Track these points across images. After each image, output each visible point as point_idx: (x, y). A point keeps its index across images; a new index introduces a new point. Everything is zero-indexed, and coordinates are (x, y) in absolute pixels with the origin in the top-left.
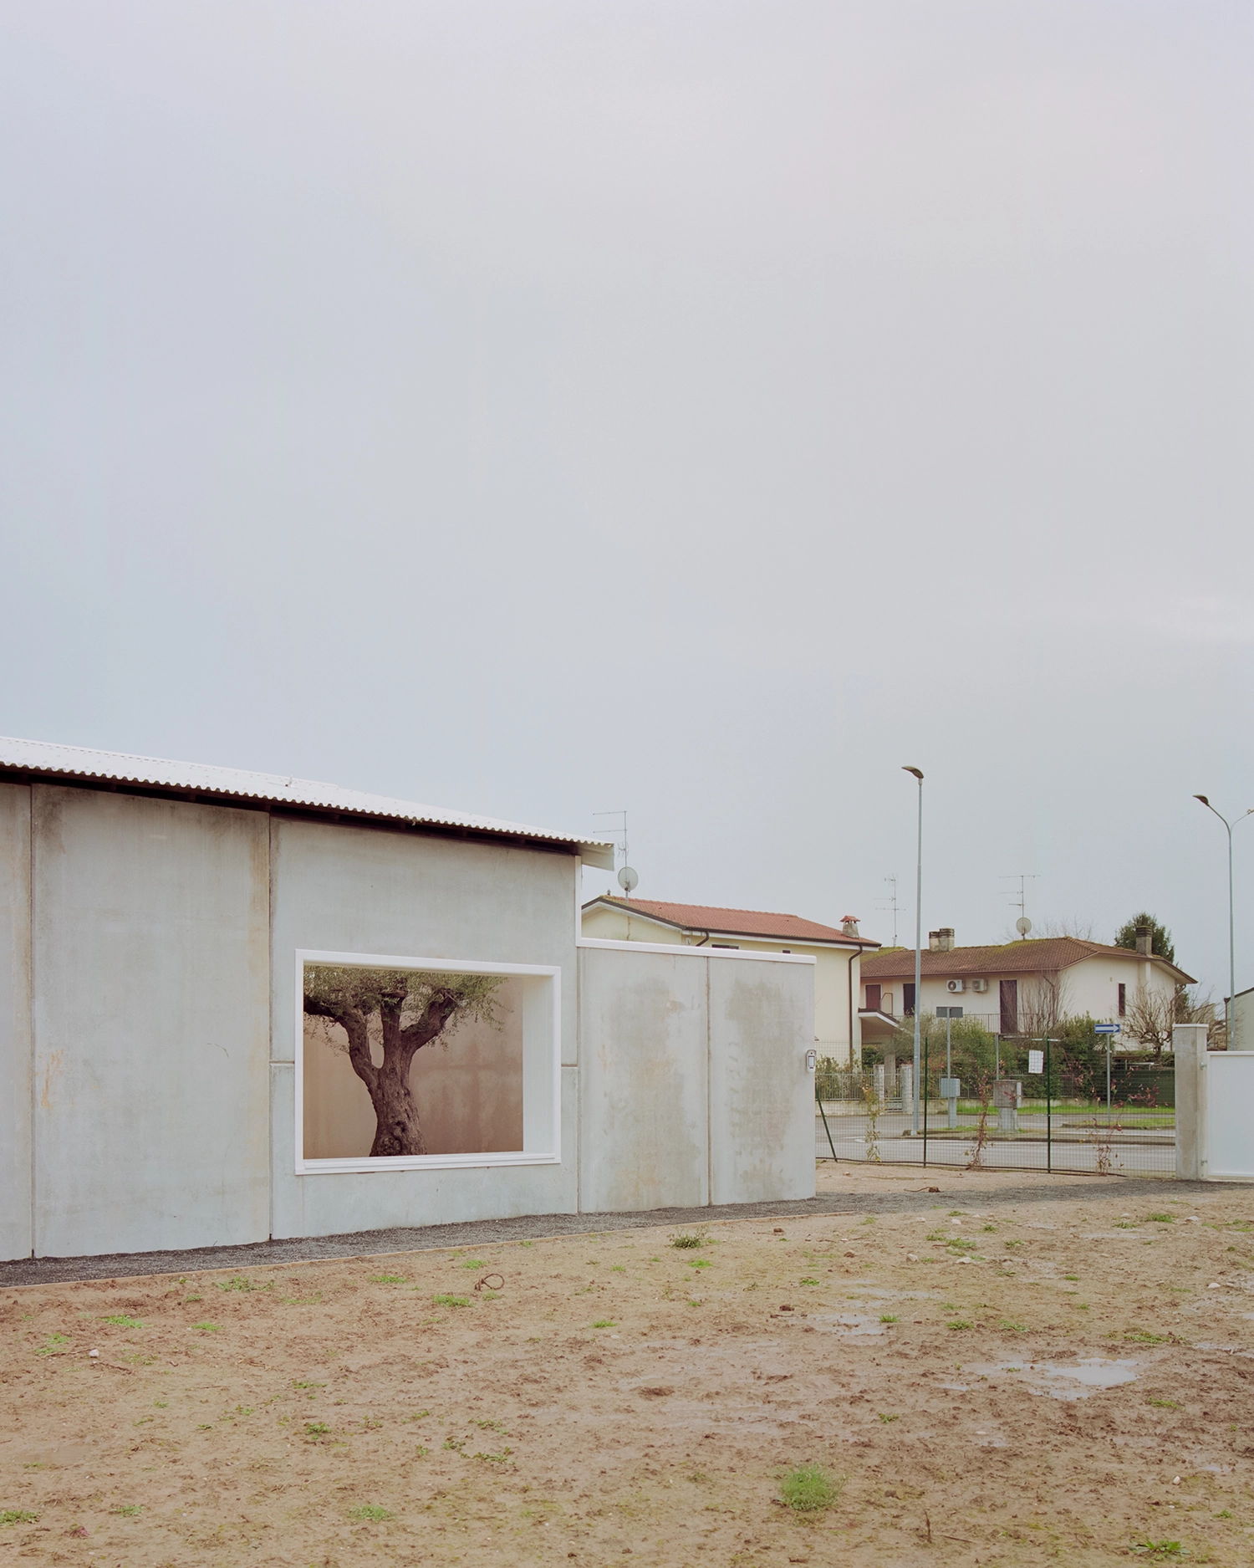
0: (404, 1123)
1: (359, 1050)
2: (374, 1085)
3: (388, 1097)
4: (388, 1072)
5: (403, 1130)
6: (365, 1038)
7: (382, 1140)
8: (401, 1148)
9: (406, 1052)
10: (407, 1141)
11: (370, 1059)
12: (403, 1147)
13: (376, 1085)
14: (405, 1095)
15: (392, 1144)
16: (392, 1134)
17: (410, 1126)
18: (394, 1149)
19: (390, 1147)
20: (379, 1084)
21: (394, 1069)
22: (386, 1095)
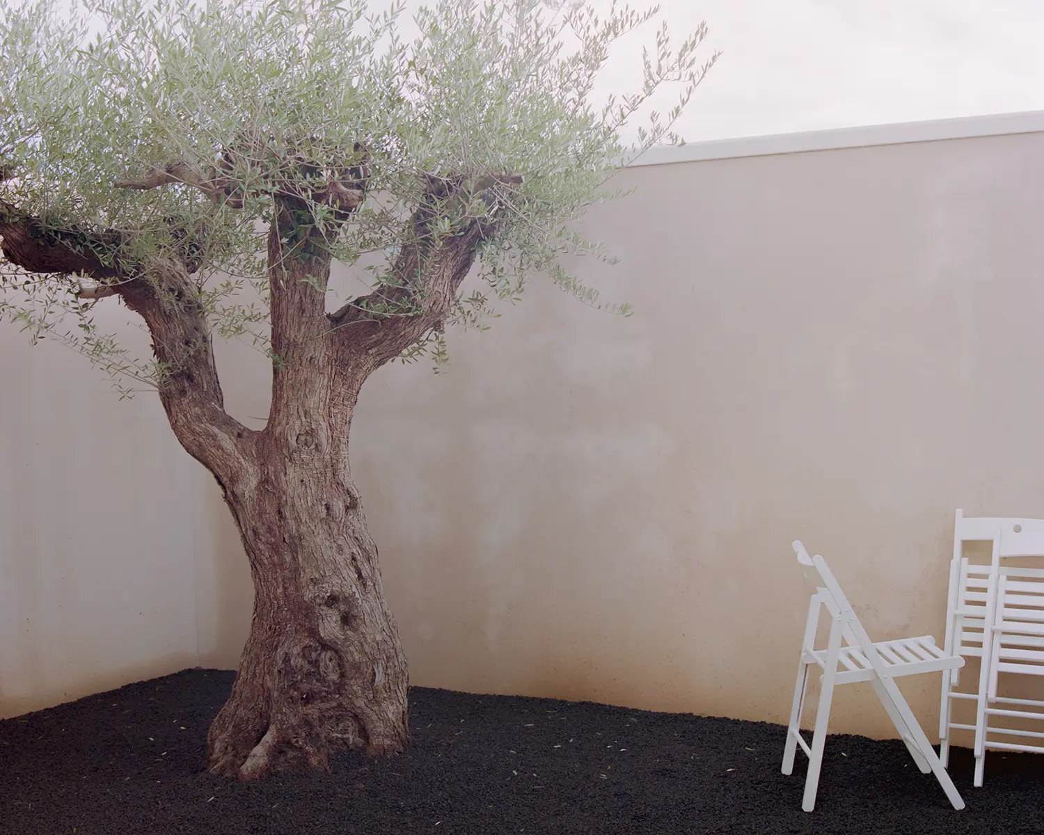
0: (350, 600)
1: (190, 378)
2: (249, 485)
3: (297, 519)
4: (293, 441)
5: (346, 620)
6: (205, 339)
7: (280, 652)
8: (342, 675)
9: (345, 378)
10: (363, 652)
11: (221, 403)
12: (350, 672)
13: (253, 483)
14: (347, 508)
15: (315, 663)
16: (313, 633)
17: (366, 607)
18: (322, 680)
19: (309, 674)
20: (264, 481)
21: (311, 433)
22: (287, 513)
